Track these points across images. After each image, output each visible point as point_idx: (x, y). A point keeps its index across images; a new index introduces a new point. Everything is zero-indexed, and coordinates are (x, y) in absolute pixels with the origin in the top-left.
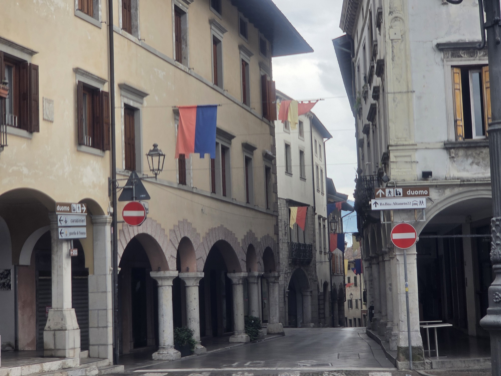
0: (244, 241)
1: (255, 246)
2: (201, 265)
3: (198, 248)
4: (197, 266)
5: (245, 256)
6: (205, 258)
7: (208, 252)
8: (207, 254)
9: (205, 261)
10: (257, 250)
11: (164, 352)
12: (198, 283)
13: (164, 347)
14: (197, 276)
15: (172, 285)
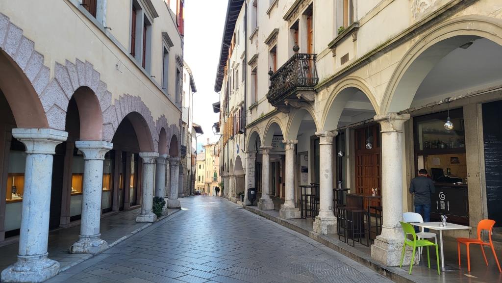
0: (158, 122)
1: (166, 131)
2: (110, 133)
3: (107, 110)
4: (103, 133)
5: (158, 137)
6: (116, 126)
7: (120, 120)
8: (120, 122)
9: (115, 130)
10: (168, 135)
11: (24, 269)
12: (103, 156)
13: (25, 258)
14: (103, 146)
15: (54, 153)
